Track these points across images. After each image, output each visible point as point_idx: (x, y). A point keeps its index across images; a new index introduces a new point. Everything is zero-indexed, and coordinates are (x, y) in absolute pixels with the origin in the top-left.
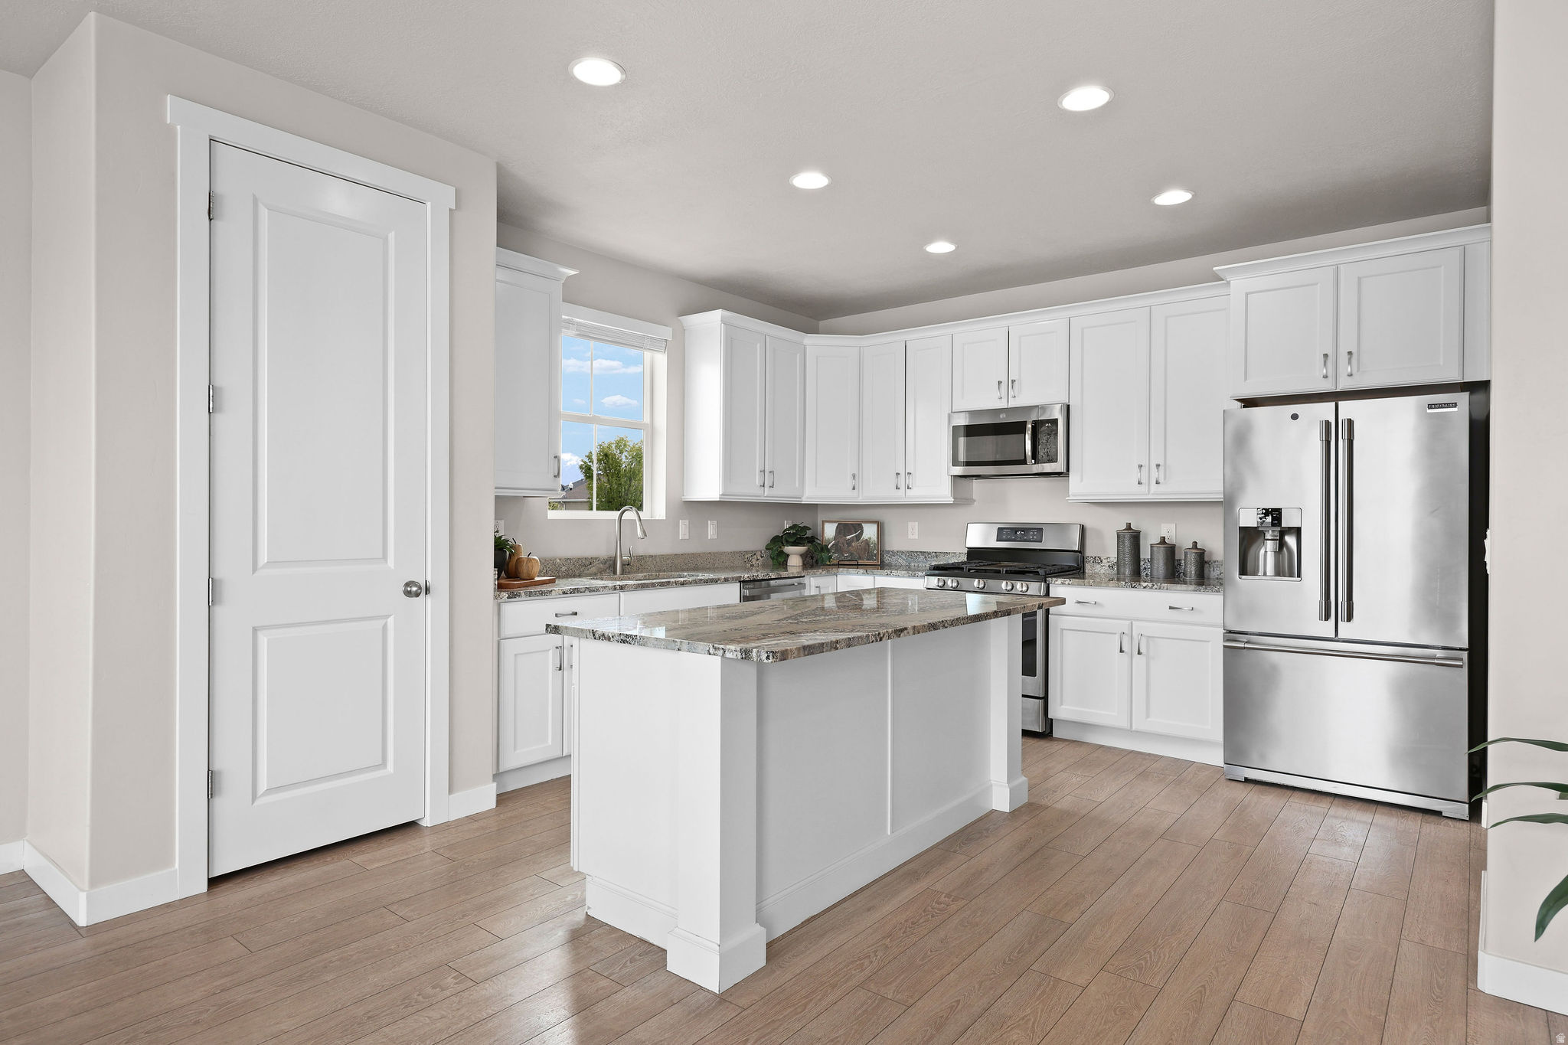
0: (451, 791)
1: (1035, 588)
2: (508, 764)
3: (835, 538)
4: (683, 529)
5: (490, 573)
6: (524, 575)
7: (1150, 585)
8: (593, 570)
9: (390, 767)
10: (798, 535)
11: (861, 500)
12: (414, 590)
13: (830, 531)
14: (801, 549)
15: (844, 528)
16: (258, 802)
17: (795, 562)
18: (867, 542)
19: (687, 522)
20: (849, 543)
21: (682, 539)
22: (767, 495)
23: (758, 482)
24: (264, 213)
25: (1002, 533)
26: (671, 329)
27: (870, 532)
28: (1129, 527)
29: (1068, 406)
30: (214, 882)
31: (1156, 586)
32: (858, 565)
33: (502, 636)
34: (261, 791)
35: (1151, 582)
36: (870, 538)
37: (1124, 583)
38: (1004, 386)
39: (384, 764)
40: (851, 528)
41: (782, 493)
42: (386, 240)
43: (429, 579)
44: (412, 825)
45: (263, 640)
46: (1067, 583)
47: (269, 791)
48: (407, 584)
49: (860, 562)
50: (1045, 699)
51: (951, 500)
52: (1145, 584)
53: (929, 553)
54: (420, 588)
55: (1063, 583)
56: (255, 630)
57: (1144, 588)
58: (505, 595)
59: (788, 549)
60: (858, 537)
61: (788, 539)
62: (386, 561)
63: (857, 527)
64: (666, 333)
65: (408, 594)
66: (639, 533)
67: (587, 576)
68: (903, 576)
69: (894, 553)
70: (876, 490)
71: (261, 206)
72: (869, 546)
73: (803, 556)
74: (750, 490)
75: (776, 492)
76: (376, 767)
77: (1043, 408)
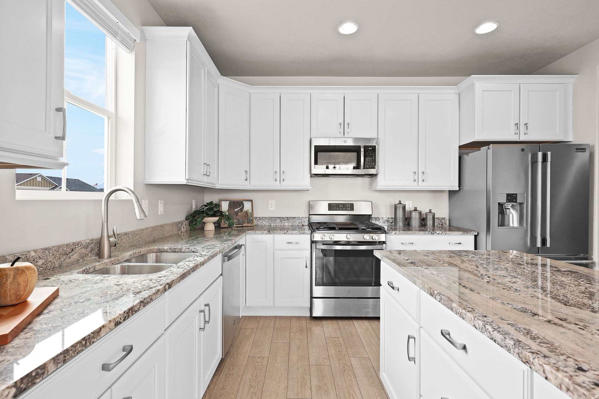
3: (228, 211)
7: (441, 232)
8: (75, 256)
17: (210, 228)
18: (246, 213)
19: (147, 202)
20: (236, 213)
25: (331, 207)
27: (247, 206)
28: (400, 203)
31: (443, 233)
35: (441, 231)
36: (248, 210)
37: (428, 232)
38: (342, 126)
40: (236, 204)
46: (398, 233)
49: (244, 225)
51: (310, 188)
52: (438, 232)
53: (283, 218)
55: (395, 234)
57: (438, 234)
59: (205, 219)
60: (242, 210)
61: (208, 212)
68: (296, 234)
69: (260, 219)
72: (248, 214)
74: (199, 176)
77: (370, 140)
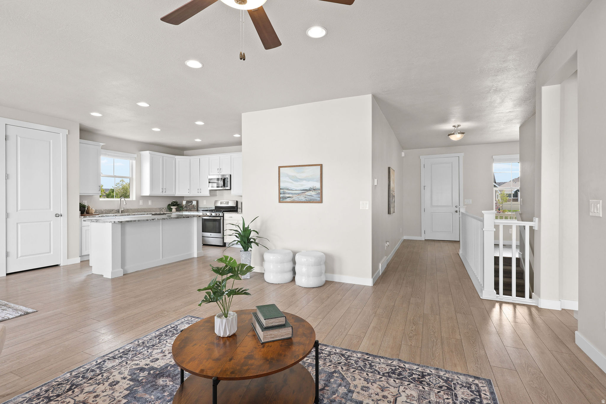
0: (68, 258)
1: (221, 214)
2: (83, 254)
4: (141, 203)
5: (78, 212)
6: (90, 213)
8: (113, 212)
9: (52, 253)
10: (175, 204)
11: (191, 195)
12: (57, 216)
13: (184, 203)
14: (176, 207)
15: (188, 202)
16: (18, 259)
17: (174, 210)
18: (194, 205)
19: (142, 201)
20: (189, 206)
21: (141, 204)
22: (164, 194)
23: (161, 191)
24: (19, 138)
26: (136, 155)
27: (194, 203)
29: (231, 175)
30: (7, 274)
32: (191, 211)
33: (82, 226)
34: (19, 256)
38: (219, 170)
39: (50, 252)
41: (169, 193)
42: (50, 142)
43: (62, 213)
44: (57, 265)
45: (19, 226)
47: (21, 256)
48: (56, 214)
50: (223, 238)
51: (209, 195)
53: (207, 207)
54: (59, 215)
55: (226, 213)
56: (17, 224)
58: (83, 217)
59: (172, 207)
60: (191, 204)
61: (172, 205)
62: (50, 209)
63: (191, 202)
64: (135, 156)
65: (56, 216)
66: (125, 204)
67: (111, 213)
69: (201, 208)
70: (194, 193)
71: (18, 137)
73: (176, 209)
74: (159, 193)
75: (166, 193)
76: (48, 253)
77: (225, 175)
